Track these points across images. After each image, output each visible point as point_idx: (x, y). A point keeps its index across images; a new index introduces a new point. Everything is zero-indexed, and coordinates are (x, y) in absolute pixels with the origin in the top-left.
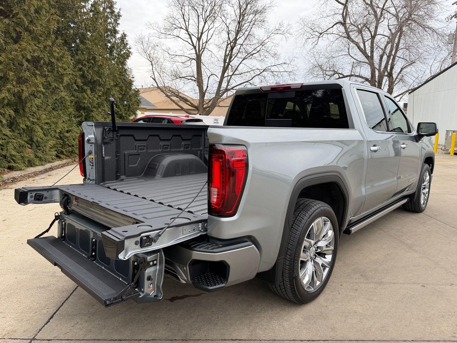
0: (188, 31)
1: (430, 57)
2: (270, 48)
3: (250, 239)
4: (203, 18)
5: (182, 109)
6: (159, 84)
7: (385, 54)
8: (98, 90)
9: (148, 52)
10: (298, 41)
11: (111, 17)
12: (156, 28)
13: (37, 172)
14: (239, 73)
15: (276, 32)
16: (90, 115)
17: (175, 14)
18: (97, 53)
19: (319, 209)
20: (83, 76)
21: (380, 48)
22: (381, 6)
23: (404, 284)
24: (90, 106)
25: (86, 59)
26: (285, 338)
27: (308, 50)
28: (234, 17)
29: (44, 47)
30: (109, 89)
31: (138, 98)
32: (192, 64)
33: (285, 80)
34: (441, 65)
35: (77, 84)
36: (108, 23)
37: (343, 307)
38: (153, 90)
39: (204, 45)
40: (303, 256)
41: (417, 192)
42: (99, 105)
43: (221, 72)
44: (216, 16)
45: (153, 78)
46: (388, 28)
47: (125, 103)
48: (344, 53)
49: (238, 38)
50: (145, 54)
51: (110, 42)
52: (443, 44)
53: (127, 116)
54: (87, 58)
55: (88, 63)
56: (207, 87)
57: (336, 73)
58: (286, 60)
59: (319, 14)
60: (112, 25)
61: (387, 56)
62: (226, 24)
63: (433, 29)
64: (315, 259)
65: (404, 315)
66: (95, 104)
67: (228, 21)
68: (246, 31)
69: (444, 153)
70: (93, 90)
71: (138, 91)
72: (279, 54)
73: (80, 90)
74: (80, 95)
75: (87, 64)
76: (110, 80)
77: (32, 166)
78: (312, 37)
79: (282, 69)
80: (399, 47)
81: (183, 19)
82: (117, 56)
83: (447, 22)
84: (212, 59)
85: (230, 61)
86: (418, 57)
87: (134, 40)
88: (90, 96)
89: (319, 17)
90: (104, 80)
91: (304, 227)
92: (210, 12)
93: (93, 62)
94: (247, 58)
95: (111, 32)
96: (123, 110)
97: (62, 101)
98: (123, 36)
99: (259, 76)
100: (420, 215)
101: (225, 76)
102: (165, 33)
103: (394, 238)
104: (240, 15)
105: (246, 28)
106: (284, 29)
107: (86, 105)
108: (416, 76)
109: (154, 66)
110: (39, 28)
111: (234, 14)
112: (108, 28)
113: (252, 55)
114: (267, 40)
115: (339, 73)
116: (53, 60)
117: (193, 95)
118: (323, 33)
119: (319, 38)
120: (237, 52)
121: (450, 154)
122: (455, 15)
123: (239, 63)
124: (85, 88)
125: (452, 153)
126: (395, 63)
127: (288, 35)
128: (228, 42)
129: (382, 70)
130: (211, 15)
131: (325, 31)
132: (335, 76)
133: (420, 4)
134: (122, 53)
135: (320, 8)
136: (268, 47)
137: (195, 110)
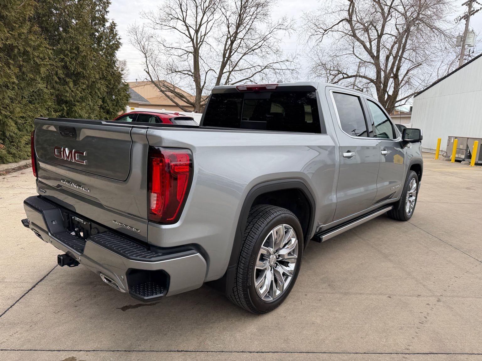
0: (185, 23)
1: (436, 59)
2: (272, 44)
3: (196, 247)
4: (201, 9)
5: (177, 106)
6: (153, 78)
7: (391, 55)
8: (82, 83)
9: (142, 43)
10: (301, 37)
11: (100, 4)
12: (151, 18)
13: (10, 169)
14: (239, 70)
15: (279, 27)
16: (73, 110)
17: (172, 4)
18: (80, 43)
19: (280, 216)
20: (65, 67)
21: (386, 48)
22: (389, 4)
23: (370, 294)
24: (73, 100)
25: (69, 49)
26: (234, 350)
27: (311, 47)
28: (234, 9)
29: (19, 34)
30: (94, 82)
31: (128, 92)
32: (189, 58)
33: (287, 79)
34: (448, 67)
35: (58, 76)
36: (96, 11)
37: (302, 317)
38: (147, 84)
39: (203, 38)
40: (259, 265)
41: (401, 200)
42: (83, 99)
43: (220, 67)
44: (216, 7)
45: (146, 71)
46: (395, 28)
47: (114, 97)
48: (348, 52)
49: (238, 32)
50: (139, 45)
51: (98, 31)
52: (450, 46)
53: (115, 112)
54: (70, 47)
55: (71, 53)
56: (205, 83)
57: (340, 72)
58: (288, 57)
59: (324, 10)
60: (101, 13)
61: (393, 56)
62: (226, 17)
63: (441, 30)
64: (276, 267)
65: (362, 326)
66: (77, 98)
67: (228, 14)
68: (247, 25)
69: (445, 159)
70: (75, 83)
71: (128, 85)
72: (281, 50)
73: (62, 82)
74: (61, 88)
75: (69, 54)
76: (95, 73)
77: (4, 163)
78: (316, 33)
79: (284, 67)
80: (406, 48)
81: (180, 9)
82: (105, 46)
83: (456, 23)
84: (211, 53)
85: (230, 56)
86: (425, 59)
87: (127, 30)
88: (73, 89)
89: (324, 13)
90: (89, 72)
91: (261, 235)
92: (209, 3)
93: (76, 52)
94: (247, 54)
95: (100, 21)
96: (110, 105)
97: (39, 93)
98: (112, 25)
99: (260, 73)
100: (406, 223)
101: (223, 72)
102: (161, 23)
103: (372, 247)
104: (241, 7)
105: (248, 21)
106: (287, 24)
107: (68, 99)
108: (422, 78)
109: (148, 58)
110: (13, 14)
111: (235, 6)
112: (96, 16)
113: (253, 50)
114: (269, 36)
115: (344, 73)
116: (28, 49)
117: (189, 91)
118: (328, 29)
119: (323, 35)
120: (237, 46)
121: (451, 161)
122: (464, 16)
123: (239, 59)
124: (68, 80)
125: (453, 160)
126: (401, 64)
127: (292, 31)
128: (227, 36)
129: (388, 71)
130: (211, 6)
131: (330, 28)
132: (339, 75)
133: (430, 4)
134: (111, 44)
135: (325, 3)
136: (270, 43)
137: (192, 107)
